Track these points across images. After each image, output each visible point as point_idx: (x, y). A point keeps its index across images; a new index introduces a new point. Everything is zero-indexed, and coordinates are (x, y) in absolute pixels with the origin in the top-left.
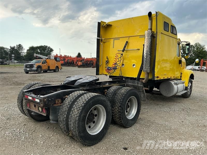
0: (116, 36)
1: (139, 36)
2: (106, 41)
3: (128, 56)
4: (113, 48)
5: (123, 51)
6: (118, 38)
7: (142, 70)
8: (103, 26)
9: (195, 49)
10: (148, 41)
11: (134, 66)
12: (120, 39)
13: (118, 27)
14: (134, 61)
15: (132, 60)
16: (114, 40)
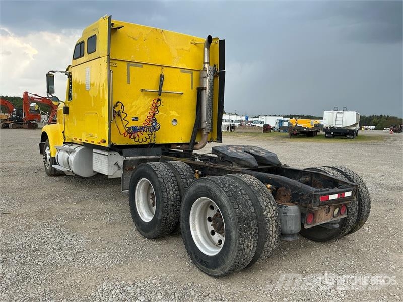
0: (133, 58)
3: (163, 104)
5: (160, 93)
8: (112, 27)
11: (174, 123)
12: (143, 66)
13: (134, 39)
14: (174, 114)
15: (171, 112)
16: (128, 67)
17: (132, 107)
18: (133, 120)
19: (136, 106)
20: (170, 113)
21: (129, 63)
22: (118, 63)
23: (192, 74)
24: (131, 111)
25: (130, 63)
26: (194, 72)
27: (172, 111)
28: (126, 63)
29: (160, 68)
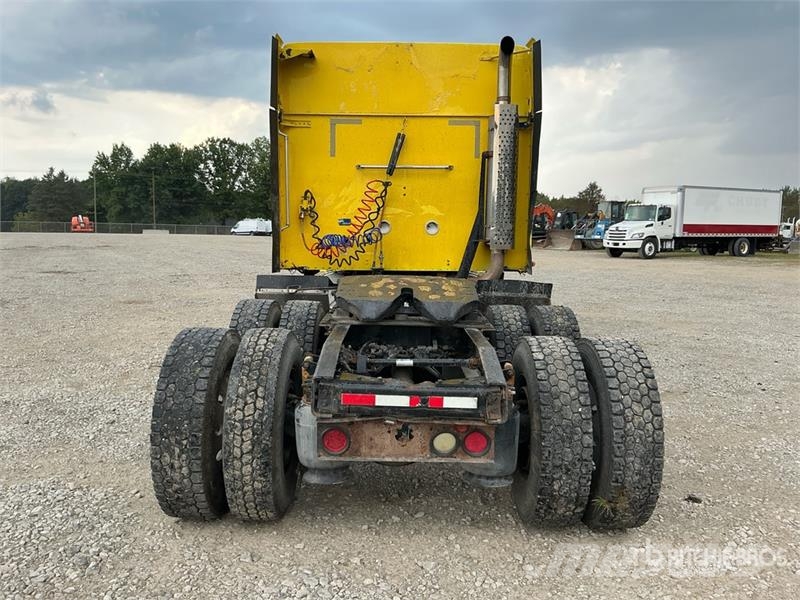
0: (343, 108)
1: (447, 121)
2: (292, 122)
3: (405, 191)
4: (333, 154)
5: (391, 171)
6: (356, 119)
7: (476, 244)
8: (287, 57)
9: (257, 160)
10: (505, 140)
11: (433, 231)
12: (364, 120)
13: (347, 71)
14: (431, 211)
15: (423, 207)
16: (333, 125)
17: (338, 200)
18: (341, 224)
19: (347, 198)
20: (422, 211)
21: (333, 118)
22: (314, 120)
23: (478, 126)
24: (336, 207)
25: (337, 119)
26: (481, 120)
27: (427, 205)
28: (328, 119)
29: (401, 121)
